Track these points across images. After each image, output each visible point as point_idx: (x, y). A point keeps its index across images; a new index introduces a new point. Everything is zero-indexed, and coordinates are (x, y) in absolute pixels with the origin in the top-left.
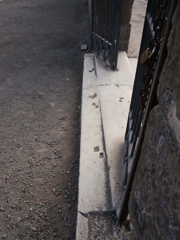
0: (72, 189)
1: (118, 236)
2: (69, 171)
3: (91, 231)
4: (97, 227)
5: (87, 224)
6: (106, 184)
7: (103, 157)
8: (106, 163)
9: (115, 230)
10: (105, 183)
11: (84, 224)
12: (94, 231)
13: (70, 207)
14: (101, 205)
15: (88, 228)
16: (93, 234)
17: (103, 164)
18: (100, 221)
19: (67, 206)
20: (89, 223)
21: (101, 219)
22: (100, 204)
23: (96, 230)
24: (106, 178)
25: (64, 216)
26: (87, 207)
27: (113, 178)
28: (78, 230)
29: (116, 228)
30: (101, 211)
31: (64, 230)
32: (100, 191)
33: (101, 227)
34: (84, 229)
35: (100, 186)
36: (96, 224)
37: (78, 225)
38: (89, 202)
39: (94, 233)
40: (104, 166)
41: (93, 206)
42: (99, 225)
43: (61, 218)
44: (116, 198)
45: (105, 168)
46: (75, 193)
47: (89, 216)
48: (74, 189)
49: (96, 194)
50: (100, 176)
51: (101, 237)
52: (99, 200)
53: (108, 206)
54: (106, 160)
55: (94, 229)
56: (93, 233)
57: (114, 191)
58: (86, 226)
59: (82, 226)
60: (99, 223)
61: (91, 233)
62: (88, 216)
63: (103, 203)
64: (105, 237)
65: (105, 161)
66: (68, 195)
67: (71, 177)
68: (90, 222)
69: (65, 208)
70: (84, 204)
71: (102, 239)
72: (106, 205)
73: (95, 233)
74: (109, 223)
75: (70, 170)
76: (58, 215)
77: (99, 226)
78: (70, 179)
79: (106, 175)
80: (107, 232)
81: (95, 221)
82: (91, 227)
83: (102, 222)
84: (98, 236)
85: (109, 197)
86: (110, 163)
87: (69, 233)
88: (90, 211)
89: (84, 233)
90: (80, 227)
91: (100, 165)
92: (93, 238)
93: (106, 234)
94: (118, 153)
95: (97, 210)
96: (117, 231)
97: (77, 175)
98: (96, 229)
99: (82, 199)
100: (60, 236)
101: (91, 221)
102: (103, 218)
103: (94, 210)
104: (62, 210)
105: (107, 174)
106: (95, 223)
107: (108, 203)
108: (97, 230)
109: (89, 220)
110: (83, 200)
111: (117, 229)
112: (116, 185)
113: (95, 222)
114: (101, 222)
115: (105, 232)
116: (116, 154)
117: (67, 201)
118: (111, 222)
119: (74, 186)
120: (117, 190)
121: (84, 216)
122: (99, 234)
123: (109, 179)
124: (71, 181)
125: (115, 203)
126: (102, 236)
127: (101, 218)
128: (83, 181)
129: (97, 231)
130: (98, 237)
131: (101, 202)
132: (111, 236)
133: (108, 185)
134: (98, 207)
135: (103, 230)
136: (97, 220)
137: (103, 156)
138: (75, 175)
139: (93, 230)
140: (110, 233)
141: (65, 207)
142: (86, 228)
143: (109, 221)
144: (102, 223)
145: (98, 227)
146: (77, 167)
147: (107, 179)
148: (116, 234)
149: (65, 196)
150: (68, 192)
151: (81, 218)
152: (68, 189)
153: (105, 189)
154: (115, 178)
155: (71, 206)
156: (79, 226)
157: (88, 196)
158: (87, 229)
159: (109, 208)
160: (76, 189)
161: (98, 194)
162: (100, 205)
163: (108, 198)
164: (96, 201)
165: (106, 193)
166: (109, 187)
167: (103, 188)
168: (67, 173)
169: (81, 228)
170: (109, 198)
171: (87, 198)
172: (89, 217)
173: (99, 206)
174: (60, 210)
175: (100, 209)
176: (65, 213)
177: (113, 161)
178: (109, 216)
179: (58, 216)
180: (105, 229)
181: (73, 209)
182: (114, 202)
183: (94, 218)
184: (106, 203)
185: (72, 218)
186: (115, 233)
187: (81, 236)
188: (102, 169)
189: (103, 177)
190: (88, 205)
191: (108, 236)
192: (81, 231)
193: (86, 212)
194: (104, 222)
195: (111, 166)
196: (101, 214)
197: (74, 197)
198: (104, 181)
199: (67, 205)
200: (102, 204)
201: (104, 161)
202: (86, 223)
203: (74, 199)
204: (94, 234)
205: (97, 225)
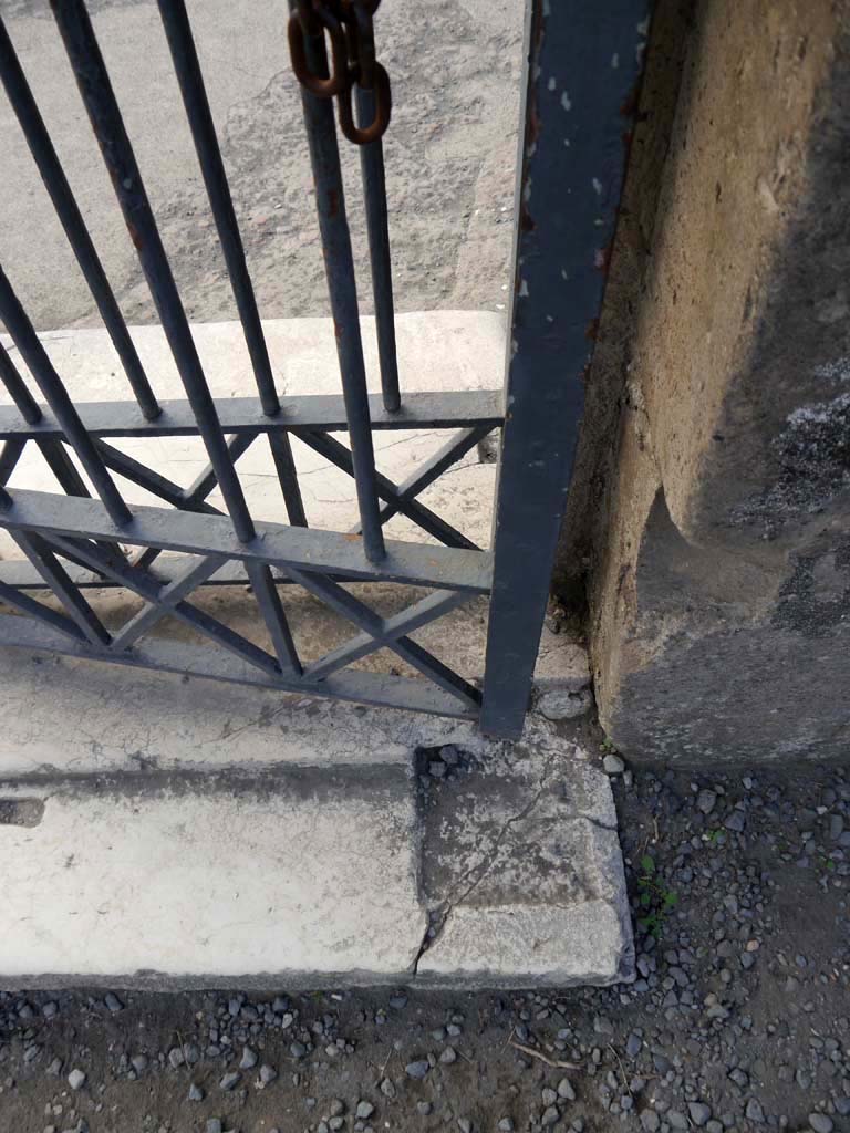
0: (219, 1037)
1: (534, 751)
2: (65, 1071)
3: (515, 889)
4: (494, 856)
5: (487, 910)
6: (247, 793)
7: (39, 805)
8: (92, 783)
9: (505, 766)
10: (235, 801)
11: (488, 932)
12: (518, 876)
13: (341, 1043)
14: (378, 828)
15: (505, 907)
16: (532, 882)
17: (94, 803)
18: (463, 840)
19: (333, 1065)
20: (475, 903)
21: (449, 839)
22: (370, 834)
23: (508, 866)
24: (206, 793)
25: (399, 1080)
26: (390, 911)
27: (220, 743)
28: (518, 963)
29: (496, 762)
30: (412, 829)
31: (479, 1070)
32: (293, 832)
33: (496, 838)
34: (511, 926)
35: (258, 831)
36: (479, 862)
37: (493, 967)
38: (357, 899)
39: (525, 875)
40: (109, 799)
41: (383, 879)
42: (482, 847)
43: (409, 1099)
44: (359, 736)
45: (130, 795)
46: (248, 1015)
47: (438, 903)
48: (219, 1020)
49: (309, 856)
50: (181, 828)
51: (542, 837)
52: (345, 842)
53: (387, 792)
54: (66, 785)
55: (507, 876)
56: (527, 880)
57: (310, 745)
58: (494, 917)
59: (499, 943)
60: (471, 845)
61: (525, 890)
62: (440, 909)
63: (368, 819)
64: (541, 816)
65: (77, 789)
66: (258, 1064)
67: (119, 1048)
68: (466, 898)
69: (347, 1074)
70: (371, 933)
71: (552, 836)
72: (380, 803)
73: (525, 869)
74: (472, 796)
75: (55, 1066)
76: (387, 1125)
77: (491, 846)
78: (138, 1062)
79: (180, 792)
80: (515, 805)
81: (463, 871)
82: (497, 889)
83: (468, 833)
84: (541, 855)
85: (330, 781)
86: (107, 752)
87: (494, 1032)
88: (412, 894)
89: (534, 925)
90: (503, 950)
91: (100, 825)
92: (550, 880)
93: (526, 811)
94: (34, 693)
95: (405, 856)
96: (509, 754)
97: (114, 1009)
98: (504, 863)
99: (337, 947)
100: (513, 1088)
101: (465, 892)
102: (445, 823)
103: (406, 873)
104: (355, 1099)
105: (174, 780)
106: (472, 872)
107: (369, 791)
108: (510, 857)
109: (461, 902)
110: (340, 939)
111: (503, 754)
112: (274, 730)
113: (467, 866)
114: (468, 837)
115: (521, 817)
116: (41, 712)
117: (302, 1068)
118: (470, 781)
119: (197, 1023)
120: (309, 726)
121: (440, 930)
122: (528, 851)
123: (213, 773)
124: (152, 1053)
125: (387, 742)
126: (540, 832)
127: (446, 837)
128: (206, 942)
129: (515, 861)
130: (545, 854)
131: (362, 827)
132: (538, 786)
133: (252, 782)
134: (389, 848)
135: (508, 825)
136: (458, 859)
137: (23, 801)
138: (112, 1019)
139: (513, 881)
140: (523, 794)
141: (340, 1075)
142: (507, 918)
143: (464, 794)
144: (471, 828)
145: (494, 854)
146: (48, 1010)
147: (209, 787)
148: (528, 762)
149: (259, 1085)
150: (230, 1067)
151: (454, 951)
152: (210, 1064)
153: (277, 801)
154: (227, 732)
155: (338, 1032)
156: (496, 958)
157: (317, 907)
158: (511, 911)
159: (401, 787)
160: (227, 1007)
161: (307, 846)
162: (379, 836)
163: (337, 785)
164: (355, 857)
165: (304, 796)
166: (270, 777)
167: (270, 816)
168: (84, 1085)
169: (509, 944)
170: (341, 781)
171: (329, 914)
172: (443, 900)
173: (385, 840)
174: (360, 1114)
175: (403, 839)
176: (376, 1075)
177: (97, 731)
178: (438, 789)
179: (392, 1123)
180: (502, 816)
181: (361, 1017)
182: (378, 748)
183: (446, 872)
184: (368, 799)
185: (410, 1023)
186: (523, 767)
187: (550, 945)
188: (129, 814)
189: (193, 809)
190: (377, 910)
191: (535, 802)
192: (524, 944)
193: (419, 923)
194: (469, 822)
195: (133, 750)
196: (427, 832)
197: (277, 1021)
198: (225, 803)
199: (325, 1066)
200: (377, 822)
201: (73, 797)
202: (479, 920)
203: (288, 1019)
204: (532, 873)
205: (483, 857)
